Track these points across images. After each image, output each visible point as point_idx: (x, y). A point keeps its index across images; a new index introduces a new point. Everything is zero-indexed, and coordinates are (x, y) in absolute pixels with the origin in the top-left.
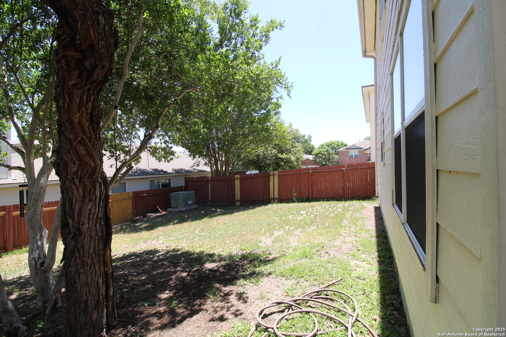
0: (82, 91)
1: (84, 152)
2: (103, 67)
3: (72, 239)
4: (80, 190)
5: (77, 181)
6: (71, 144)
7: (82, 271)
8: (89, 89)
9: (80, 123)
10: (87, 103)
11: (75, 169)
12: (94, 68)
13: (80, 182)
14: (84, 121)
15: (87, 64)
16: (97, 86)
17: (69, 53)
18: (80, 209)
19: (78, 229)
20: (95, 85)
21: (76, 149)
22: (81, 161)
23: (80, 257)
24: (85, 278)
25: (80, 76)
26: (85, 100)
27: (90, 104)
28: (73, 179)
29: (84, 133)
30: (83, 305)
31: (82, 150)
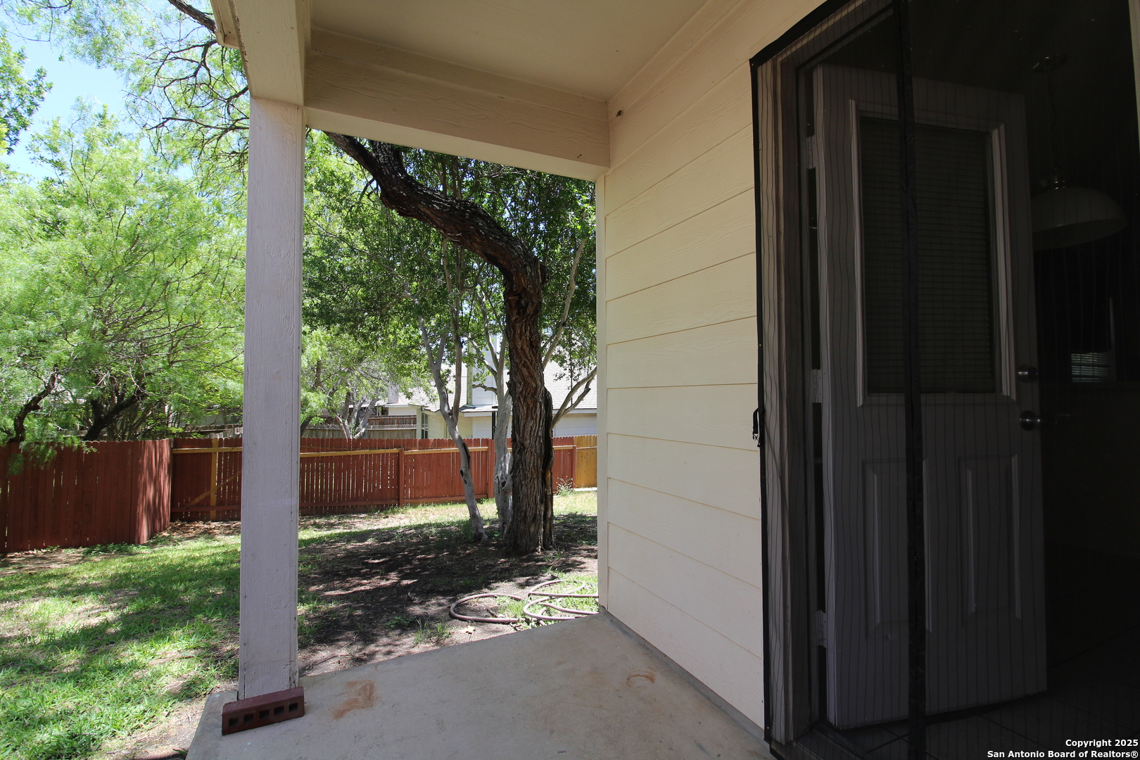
0: (521, 324)
1: (527, 373)
2: (533, 303)
3: (518, 453)
4: (525, 408)
5: (522, 399)
6: (518, 367)
7: (523, 482)
8: (526, 321)
9: (522, 349)
10: (526, 332)
11: (521, 389)
12: (527, 304)
13: (524, 400)
14: (525, 347)
15: (523, 302)
16: (531, 318)
17: (510, 298)
18: (524, 425)
19: (522, 444)
20: (529, 317)
21: (521, 371)
22: (525, 381)
23: (523, 470)
24: (526, 490)
25: (518, 313)
26: (524, 331)
27: (528, 333)
28: (519, 397)
29: (526, 357)
30: (523, 514)
31: (525, 371)
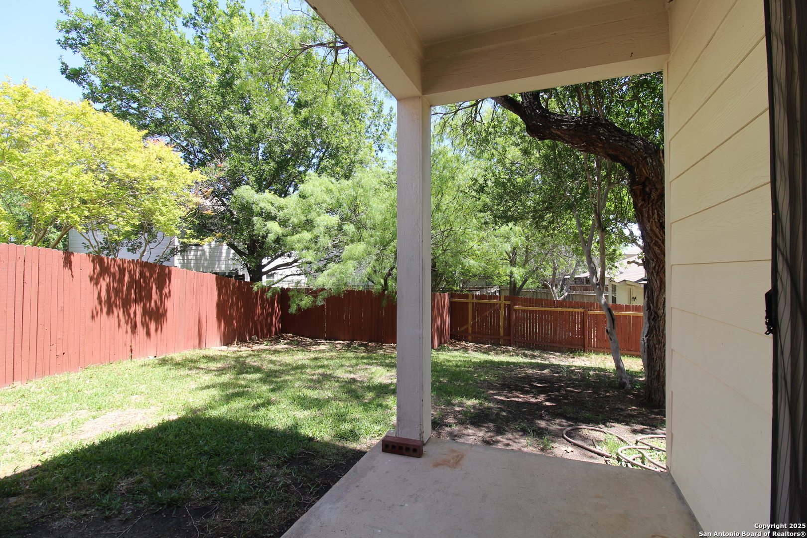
0: (647, 208)
1: (659, 251)
2: (657, 189)
3: (653, 320)
4: (658, 282)
5: (655, 274)
6: (649, 245)
7: (657, 346)
8: (652, 206)
9: (651, 230)
10: (653, 215)
11: (654, 265)
12: (651, 190)
13: (657, 275)
14: (654, 228)
15: (647, 190)
16: (657, 202)
17: (634, 188)
18: (657, 297)
19: (656, 313)
20: (654, 202)
21: (653, 249)
22: (657, 257)
23: (657, 335)
24: (659, 353)
25: (643, 200)
26: (651, 214)
27: (656, 216)
28: (652, 272)
29: (657, 237)
30: (656, 373)
31: (656, 249)
